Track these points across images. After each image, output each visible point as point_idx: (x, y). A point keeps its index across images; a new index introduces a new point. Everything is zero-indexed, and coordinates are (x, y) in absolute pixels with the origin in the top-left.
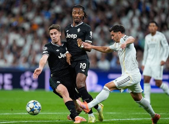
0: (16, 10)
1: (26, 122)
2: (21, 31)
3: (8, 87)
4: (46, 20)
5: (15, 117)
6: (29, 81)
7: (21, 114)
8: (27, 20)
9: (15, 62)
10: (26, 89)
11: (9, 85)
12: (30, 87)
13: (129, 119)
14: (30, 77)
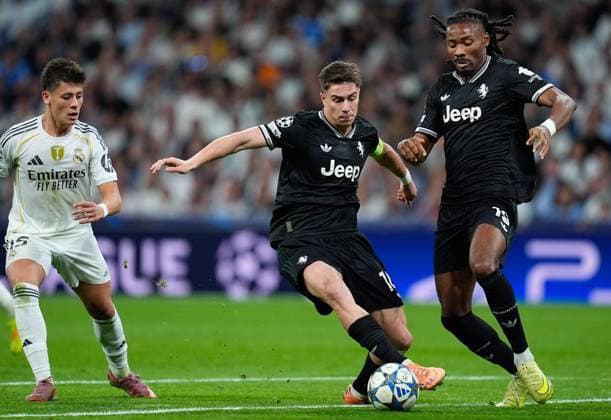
0: (202, 17)
1: (238, 408)
2: (219, 90)
3: (174, 287)
4: (308, 49)
5: (200, 392)
6: (247, 267)
7: (218, 380)
8: (241, 52)
9: (197, 198)
10: (238, 293)
11: (178, 278)
12: (253, 286)
13: (600, 400)
14: (252, 250)
